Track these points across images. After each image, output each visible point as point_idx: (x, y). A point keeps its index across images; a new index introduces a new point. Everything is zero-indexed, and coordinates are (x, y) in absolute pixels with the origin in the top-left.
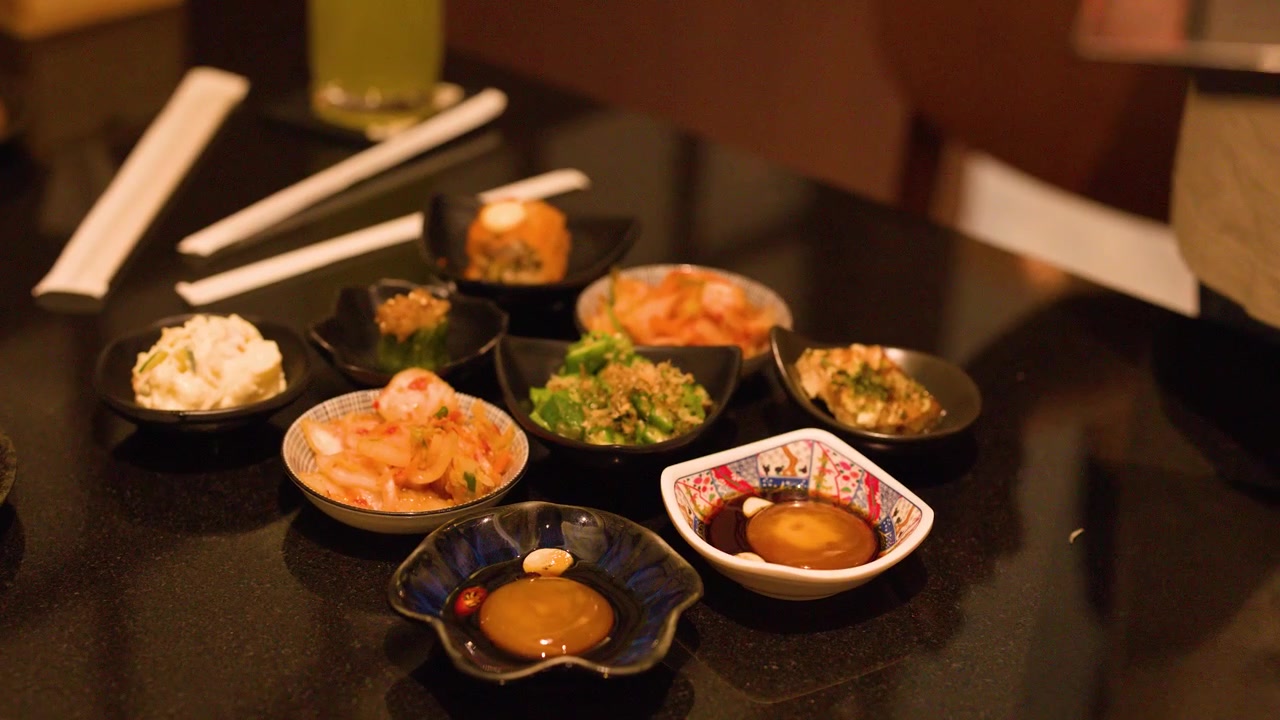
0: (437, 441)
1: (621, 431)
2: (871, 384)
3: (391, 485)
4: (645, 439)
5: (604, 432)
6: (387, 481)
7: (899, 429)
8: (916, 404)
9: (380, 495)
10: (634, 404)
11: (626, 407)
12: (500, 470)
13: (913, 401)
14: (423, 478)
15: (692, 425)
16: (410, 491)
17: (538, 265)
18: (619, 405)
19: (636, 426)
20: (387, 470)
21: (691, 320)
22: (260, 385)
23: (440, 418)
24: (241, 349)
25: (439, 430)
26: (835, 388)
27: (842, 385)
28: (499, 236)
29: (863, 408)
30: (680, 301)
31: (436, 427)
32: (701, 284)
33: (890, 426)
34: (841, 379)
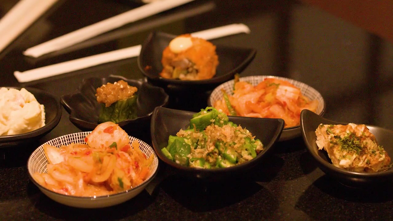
0: (106, 160)
1: (207, 160)
2: (353, 143)
3: (81, 182)
4: (220, 166)
5: (198, 162)
6: (79, 180)
7: (365, 170)
8: (377, 157)
9: (75, 186)
10: (217, 146)
11: (212, 148)
12: (143, 178)
13: (375, 155)
14: (98, 179)
15: (247, 160)
16: (91, 186)
17: (197, 71)
18: (208, 147)
19: (217, 159)
20: (80, 173)
21: (269, 105)
22: (28, 124)
23: (111, 148)
24: (22, 106)
25: (110, 154)
26: (331, 145)
27: (336, 144)
28: (176, 55)
29: (344, 157)
30: (265, 94)
31: (108, 152)
32: (277, 86)
33: (360, 168)
34: (335, 140)
